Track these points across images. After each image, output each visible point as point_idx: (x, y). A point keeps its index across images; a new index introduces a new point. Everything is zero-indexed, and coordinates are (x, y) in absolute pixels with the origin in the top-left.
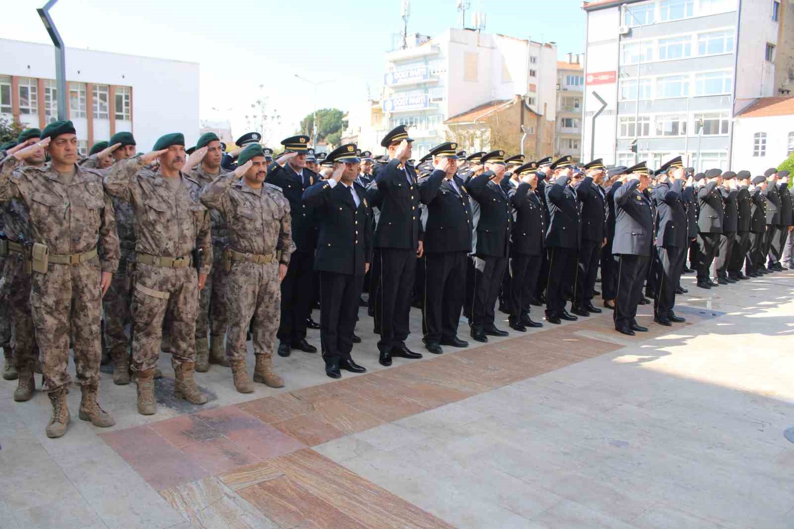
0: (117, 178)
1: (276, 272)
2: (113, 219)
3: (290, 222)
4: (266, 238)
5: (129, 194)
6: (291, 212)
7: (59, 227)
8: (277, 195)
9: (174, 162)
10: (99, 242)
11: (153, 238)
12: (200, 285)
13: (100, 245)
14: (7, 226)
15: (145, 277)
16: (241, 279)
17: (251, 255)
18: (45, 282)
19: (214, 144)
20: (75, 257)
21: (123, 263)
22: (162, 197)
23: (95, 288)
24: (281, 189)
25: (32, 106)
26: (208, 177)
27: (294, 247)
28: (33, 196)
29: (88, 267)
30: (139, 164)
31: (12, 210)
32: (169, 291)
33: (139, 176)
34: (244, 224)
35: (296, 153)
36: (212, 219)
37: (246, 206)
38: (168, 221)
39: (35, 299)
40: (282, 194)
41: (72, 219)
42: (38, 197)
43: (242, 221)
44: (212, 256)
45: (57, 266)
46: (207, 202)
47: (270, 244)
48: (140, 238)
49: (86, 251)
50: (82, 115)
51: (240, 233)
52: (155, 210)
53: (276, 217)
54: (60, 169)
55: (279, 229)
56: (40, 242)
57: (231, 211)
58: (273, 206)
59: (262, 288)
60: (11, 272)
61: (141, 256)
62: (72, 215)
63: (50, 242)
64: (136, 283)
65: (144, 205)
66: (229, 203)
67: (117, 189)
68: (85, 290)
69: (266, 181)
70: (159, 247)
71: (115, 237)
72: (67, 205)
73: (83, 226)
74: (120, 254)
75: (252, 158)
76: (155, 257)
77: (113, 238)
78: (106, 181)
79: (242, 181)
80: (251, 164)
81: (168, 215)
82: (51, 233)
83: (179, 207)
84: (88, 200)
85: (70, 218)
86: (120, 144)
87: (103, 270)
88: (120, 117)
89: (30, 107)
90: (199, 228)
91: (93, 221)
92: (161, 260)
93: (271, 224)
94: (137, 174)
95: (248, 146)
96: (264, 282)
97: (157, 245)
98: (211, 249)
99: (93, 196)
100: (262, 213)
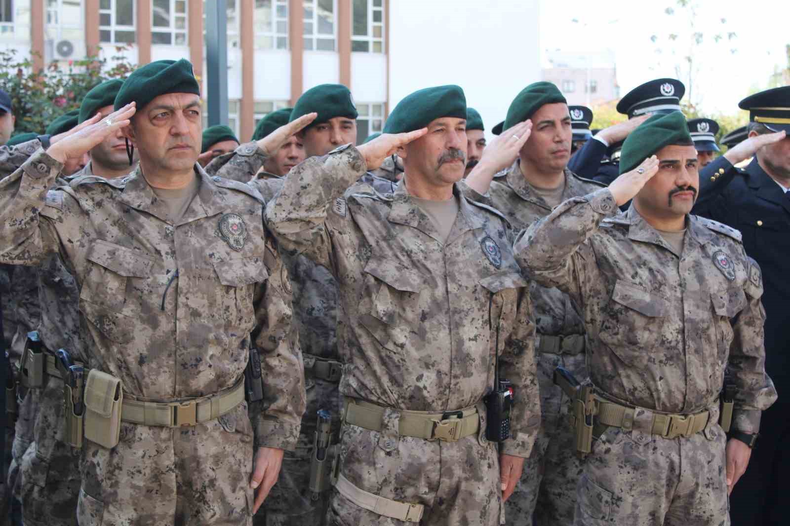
0: (297, 205)
1: (717, 462)
2: (288, 311)
3: (760, 323)
4: (693, 370)
5: (327, 246)
6: (763, 299)
7: (149, 331)
8: (725, 250)
9: (442, 161)
10: (249, 365)
11: (383, 362)
12: (504, 487)
13: (251, 375)
14: (45, 318)
15: (359, 461)
16: (620, 478)
17: (648, 414)
18: (113, 469)
19: (552, 112)
20: (187, 409)
21: (310, 424)
22: (409, 254)
23: (234, 491)
24: (737, 234)
25: (178, 27)
26: (534, 199)
27: (769, 394)
28: (91, 250)
29: (216, 434)
30: (354, 167)
31: (57, 279)
32: (422, 502)
33: (352, 200)
34: (632, 329)
35: (782, 134)
36: (543, 309)
37: (637, 280)
38: (424, 317)
39: (88, 512)
40: (740, 248)
41: (181, 312)
42: (101, 252)
43: (625, 322)
44: (538, 408)
45: (143, 432)
46: (532, 269)
47: (701, 385)
48: (351, 360)
49: (214, 394)
50: (281, 43)
51: (619, 352)
52: (391, 288)
53: (722, 312)
54: (158, 183)
55: (727, 346)
56: (104, 369)
57: (598, 293)
58: (715, 283)
59: (680, 503)
60: (49, 432)
61: (352, 406)
62: (182, 299)
63: (128, 369)
64: (336, 476)
65: (364, 274)
66: (593, 273)
67: (297, 234)
68: (210, 494)
69: (695, 211)
70: (400, 385)
71: (293, 358)
72: (170, 275)
73: (209, 330)
74: (305, 399)
75: (656, 150)
76: (388, 411)
77: (285, 358)
78: (270, 212)
79: (630, 211)
80: (656, 168)
81: (424, 301)
82: (130, 345)
83: (454, 280)
84: (222, 262)
85: (176, 307)
86: (314, 115)
87: (257, 445)
88: (361, 47)
89: (172, 29)
90: (504, 336)
91: (233, 316)
92: (401, 419)
93: (705, 331)
94: (347, 194)
95: (649, 116)
96: (683, 490)
97: (393, 380)
98: (535, 390)
99: (236, 250)
100: (682, 300)
